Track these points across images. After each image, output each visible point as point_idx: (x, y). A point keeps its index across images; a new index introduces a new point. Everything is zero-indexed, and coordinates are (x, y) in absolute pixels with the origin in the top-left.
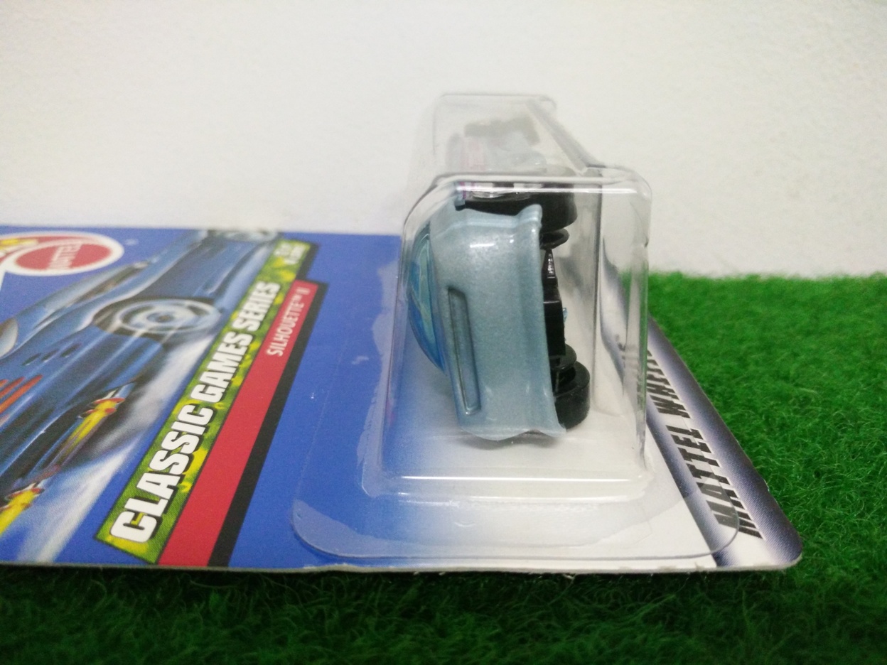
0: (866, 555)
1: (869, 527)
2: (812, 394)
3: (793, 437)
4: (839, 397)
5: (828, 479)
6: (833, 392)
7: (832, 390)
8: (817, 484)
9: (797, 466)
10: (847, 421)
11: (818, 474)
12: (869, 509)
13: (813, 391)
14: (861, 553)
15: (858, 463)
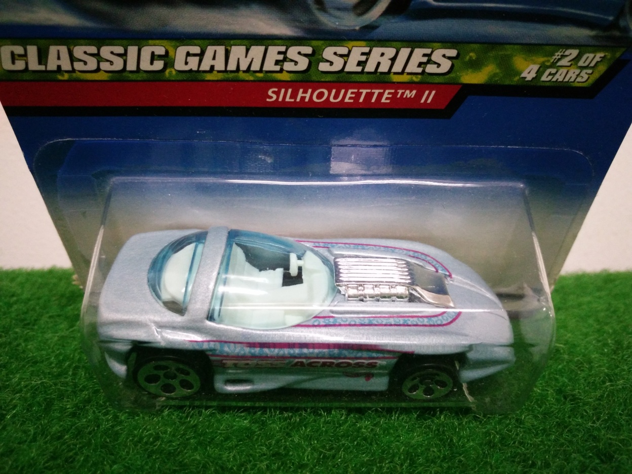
0: (596, 447)
1: (599, 430)
2: (561, 347)
3: (549, 374)
4: (578, 349)
5: (571, 400)
6: (574, 346)
7: (574, 345)
8: (564, 403)
9: (552, 393)
10: (584, 364)
11: (565, 398)
12: (598, 419)
13: (561, 345)
14: (593, 446)
15: (591, 390)
